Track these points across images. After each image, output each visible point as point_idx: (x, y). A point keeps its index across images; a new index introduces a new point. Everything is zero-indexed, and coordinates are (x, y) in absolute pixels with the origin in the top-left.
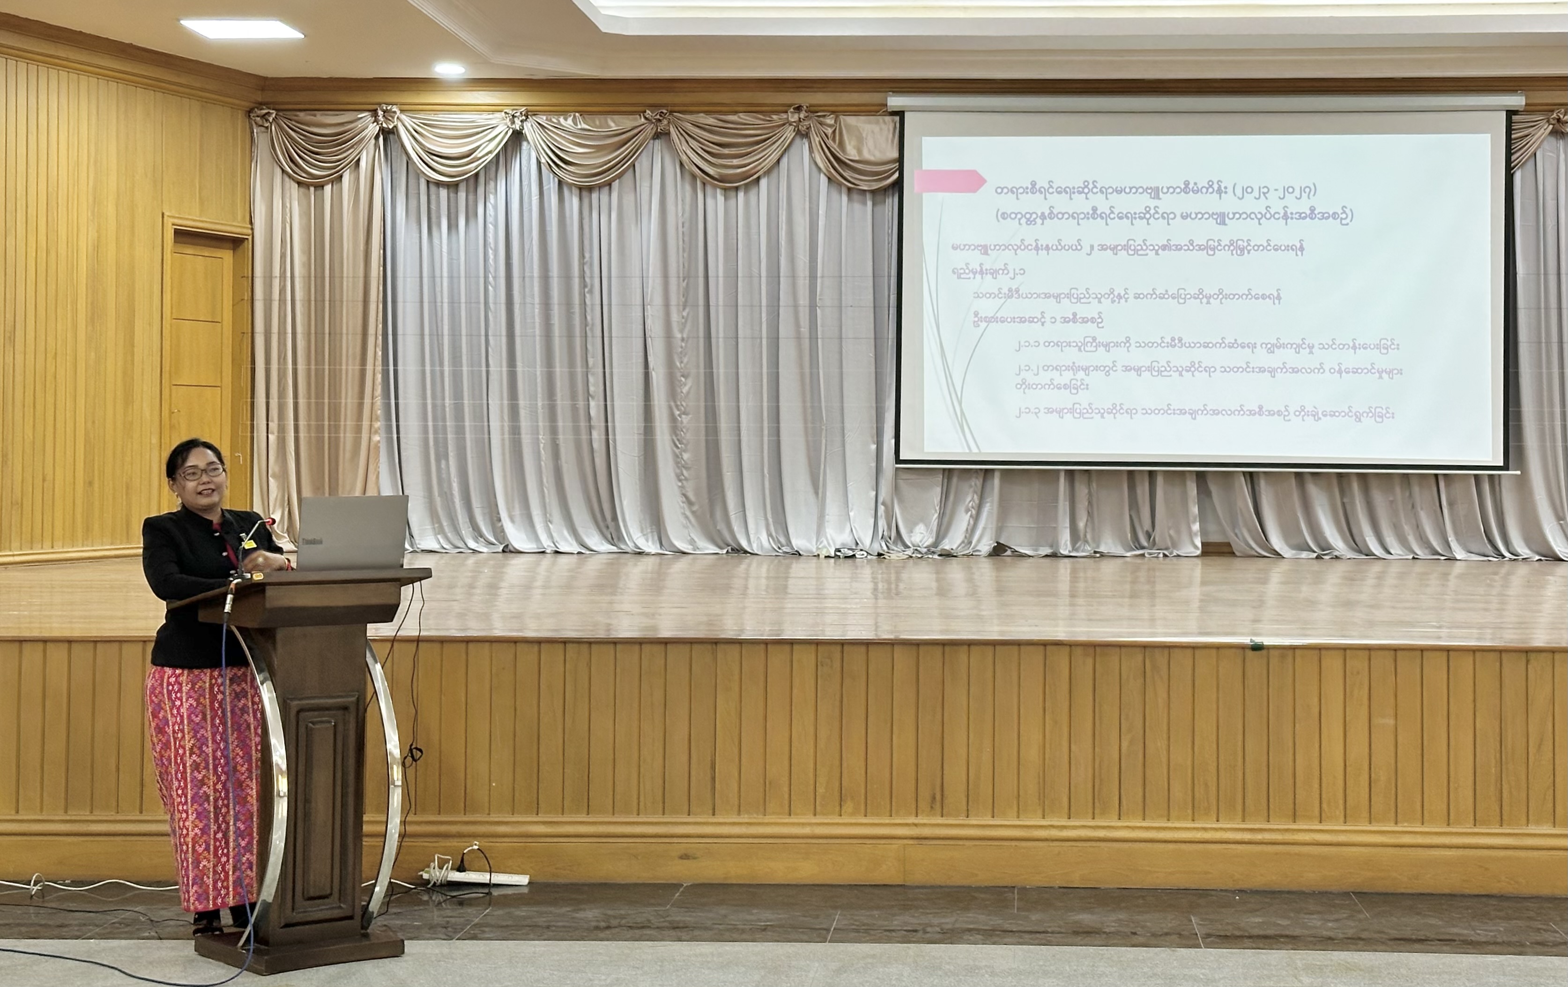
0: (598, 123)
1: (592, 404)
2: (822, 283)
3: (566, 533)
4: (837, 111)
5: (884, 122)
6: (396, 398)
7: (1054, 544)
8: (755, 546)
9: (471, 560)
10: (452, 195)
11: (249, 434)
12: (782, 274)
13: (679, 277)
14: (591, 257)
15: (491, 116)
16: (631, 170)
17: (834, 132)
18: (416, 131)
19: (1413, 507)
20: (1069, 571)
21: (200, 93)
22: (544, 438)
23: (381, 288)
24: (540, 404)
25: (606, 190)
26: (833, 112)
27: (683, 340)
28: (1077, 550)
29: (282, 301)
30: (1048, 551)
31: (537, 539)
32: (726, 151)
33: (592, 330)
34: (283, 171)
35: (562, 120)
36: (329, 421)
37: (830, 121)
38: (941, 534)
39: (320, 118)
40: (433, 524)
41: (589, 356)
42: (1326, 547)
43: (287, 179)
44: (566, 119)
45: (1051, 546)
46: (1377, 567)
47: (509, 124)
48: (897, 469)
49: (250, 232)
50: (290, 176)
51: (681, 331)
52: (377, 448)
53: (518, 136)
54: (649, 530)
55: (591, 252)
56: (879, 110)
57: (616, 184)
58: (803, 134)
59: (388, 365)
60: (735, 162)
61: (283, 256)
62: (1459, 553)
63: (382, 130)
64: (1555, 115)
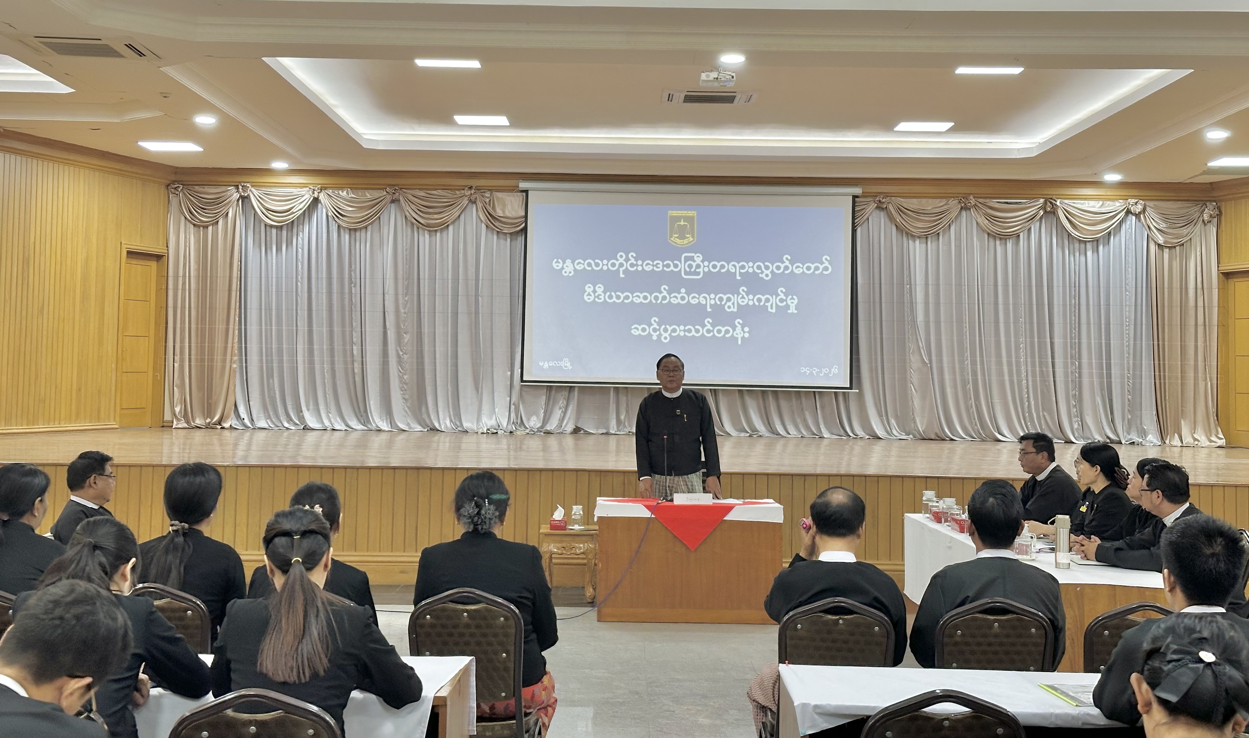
0: (360, 194)
1: (355, 348)
2: (482, 283)
3: (338, 419)
4: (491, 190)
5: (517, 196)
6: (246, 343)
7: (607, 428)
8: (443, 427)
9: (286, 434)
10: (279, 233)
11: (163, 363)
12: (460, 278)
13: (403, 279)
14: (355, 267)
15: (301, 190)
16: (377, 221)
17: (490, 200)
18: (260, 197)
19: (802, 409)
20: (615, 441)
22: (326, 366)
23: (239, 283)
24: (325, 348)
25: (364, 231)
26: (489, 190)
27: (405, 313)
28: (620, 431)
29: (184, 289)
30: (604, 431)
31: (323, 423)
32: (431, 210)
33: (355, 307)
34: (186, 218)
35: (340, 192)
36: (208, 356)
37: (488, 195)
38: (545, 421)
39: (207, 189)
40: (265, 413)
41: (353, 321)
42: (754, 430)
43: (188, 223)
44: (343, 192)
45: (606, 429)
46: (782, 442)
47: (311, 194)
48: (522, 385)
49: (167, 251)
50: (189, 221)
51: (404, 308)
52: (235, 372)
53: (316, 201)
54: (384, 418)
55: (355, 264)
56: (514, 189)
57: (369, 228)
58: (473, 202)
59: (241, 326)
60: (436, 216)
61: (185, 265)
62: (826, 435)
63: (241, 196)
64: (878, 199)
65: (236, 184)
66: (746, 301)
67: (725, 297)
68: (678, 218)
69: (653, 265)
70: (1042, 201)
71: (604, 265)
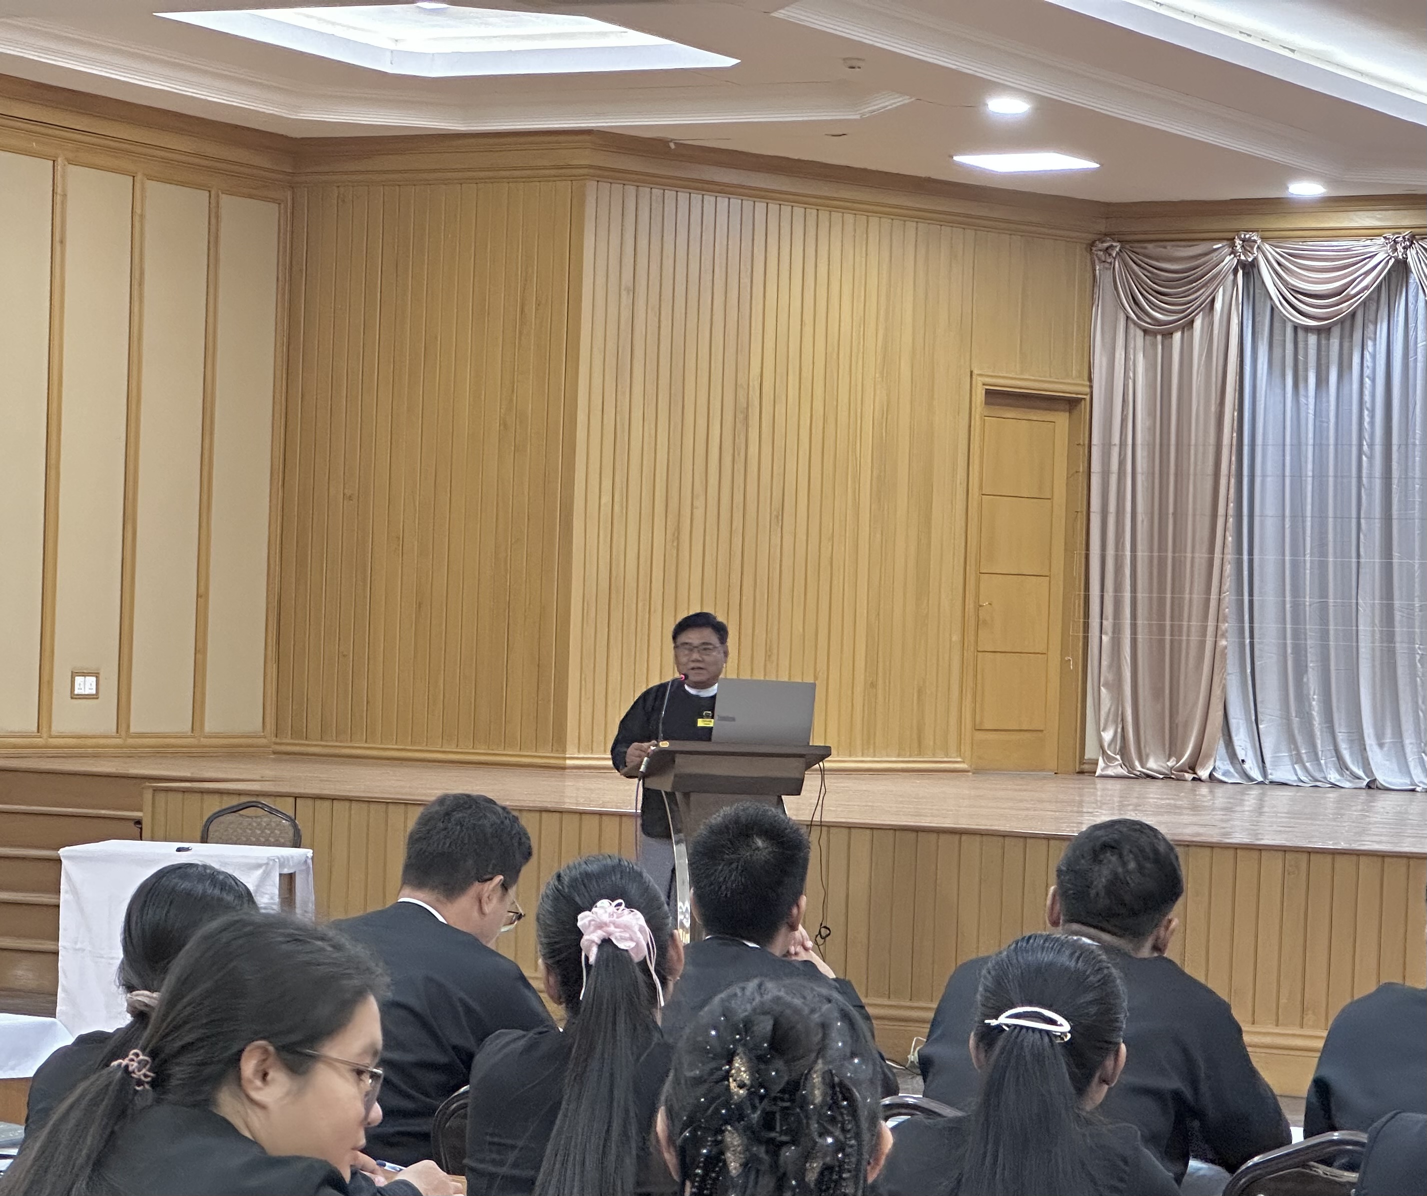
6: (1251, 594)
9: (1332, 798)
11: (1081, 635)
15: (1368, 242)
18: (1279, 264)
21: (1024, 227)
22: (1420, 648)
23: (1233, 459)
24: (1417, 605)
29: (1122, 474)
31: (1408, 773)
34: (1127, 318)
39: (1171, 249)
43: (1132, 326)
47: (1390, 251)
49: (1087, 390)
50: (1135, 323)
53: (1401, 267)
59: (1241, 554)
61: (1123, 422)
63: (1241, 264)
65: (1230, 235)
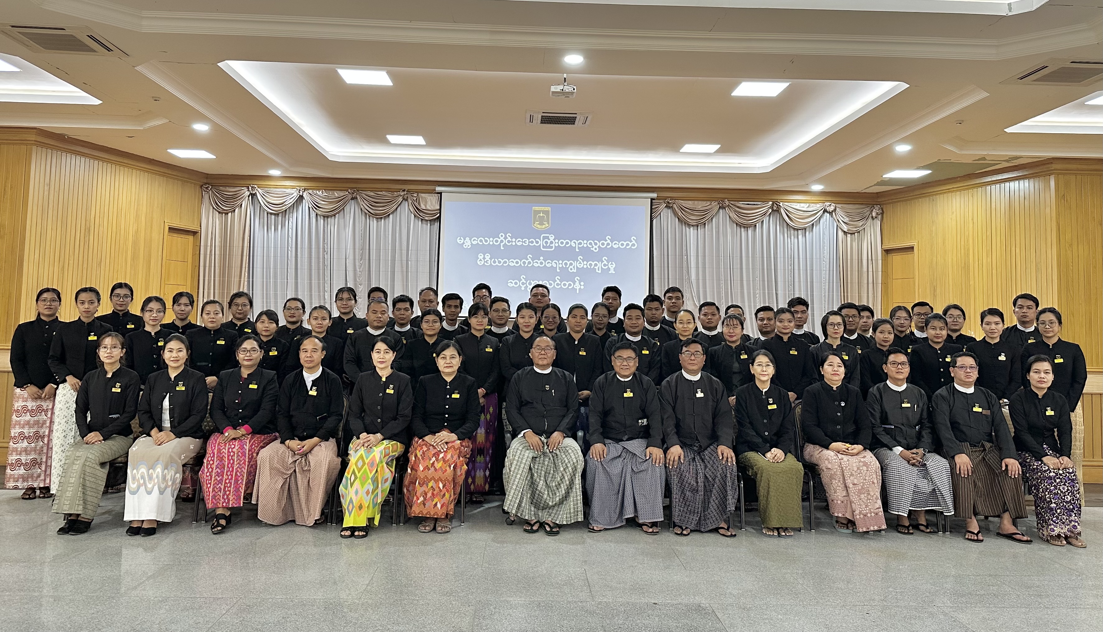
0: (331, 193)
1: (326, 294)
2: (411, 252)
5: (434, 196)
10: (276, 218)
12: (397, 249)
13: (359, 249)
14: (327, 241)
15: (291, 190)
16: (342, 211)
17: (417, 199)
18: (263, 195)
21: (182, 178)
23: (248, 251)
24: (306, 293)
25: (333, 217)
26: (417, 192)
27: (360, 271)
29: (211, 255)
32: (377, 205)
33: (327, 267)
34: (213, 208)
35: (318, 192)
37: (415, 195)
39: (228, 189)
43: (214, 210)
47: (298, 193)
49: (199, 229)
50: (216, 210)
51: (360, 269)
53: (301, 197)
55: (327, 239)
56: (433, 192)
57: (337, 216)
58: (405, 200)
59: (250, 279)
60: (381, 209)
61: (212, 239)
63: (251, 194)
64: (667, 201)
65: (248, 186)
66: (582, 265)
67: (568, 263)
68: (539, 212)
69: (522, 242)
70: (771, 203)
71: (491, 241)
